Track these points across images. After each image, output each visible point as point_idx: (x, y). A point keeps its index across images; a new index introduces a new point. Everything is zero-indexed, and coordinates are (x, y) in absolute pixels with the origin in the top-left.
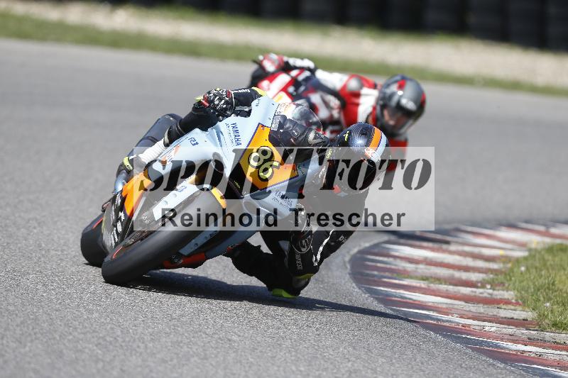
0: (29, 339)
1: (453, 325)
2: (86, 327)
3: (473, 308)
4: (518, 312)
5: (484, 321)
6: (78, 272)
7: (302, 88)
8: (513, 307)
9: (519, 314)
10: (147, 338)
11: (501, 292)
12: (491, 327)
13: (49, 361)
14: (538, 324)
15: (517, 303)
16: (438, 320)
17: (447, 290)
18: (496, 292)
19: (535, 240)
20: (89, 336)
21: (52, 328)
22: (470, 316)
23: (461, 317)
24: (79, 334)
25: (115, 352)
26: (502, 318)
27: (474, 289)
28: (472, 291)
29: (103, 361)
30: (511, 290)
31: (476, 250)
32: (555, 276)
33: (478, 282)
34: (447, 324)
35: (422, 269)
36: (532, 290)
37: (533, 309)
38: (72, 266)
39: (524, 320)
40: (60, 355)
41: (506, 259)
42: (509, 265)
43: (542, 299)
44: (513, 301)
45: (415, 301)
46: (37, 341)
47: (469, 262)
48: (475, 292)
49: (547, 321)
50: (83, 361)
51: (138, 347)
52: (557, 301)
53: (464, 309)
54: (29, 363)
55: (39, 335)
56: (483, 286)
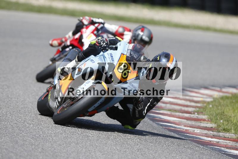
0: (3, 136)
1: (181, 130)
2: (27, 131)
3: (189, 122)
4: (208, 124)
5: (194, 128)
6: (24, 107)
7: (100, 32)
8: (206, 122)
9: (209, 125)
10: (53, 135)
11: (201, 116)
12: (197, 131)
13: (12, 145)
14: (217, 129)
15: (208, 121)
16: (175, 128)
17: (179, 115)
18: (199, 116)
19: (216, 94)
20: (28, 134)
21: (13, 131)
22: (189, 126)
23: (185, 126)
24: (25, 133)
25: (40, 141)
26: (202, 127)
27: (190, 115)
28: (190, 116)
29: (35, 145)
30: (206, 115)
31: (191, 98)
32: (224, 109)
33: (192, 112)
34: (179, 129)
35: (168, 106)
36: (215, 115)
37: (215, 123)
38: (22, 105)
39: (211, 128)
40: (17, 142)
41: (204, 102)
42: (205, 105)
43: (219, 119)
44: (207, 120)
45: (165, 119)
46: (7, 137)
47: (188, 103)
48: (191, 116)
49: (221, 128)
50: (26, 145)
51: (49, 139)
52: (225, 120)
53: (186, 123)
54: (4, 146)
55: (8, 134)
56: (194, 114)
